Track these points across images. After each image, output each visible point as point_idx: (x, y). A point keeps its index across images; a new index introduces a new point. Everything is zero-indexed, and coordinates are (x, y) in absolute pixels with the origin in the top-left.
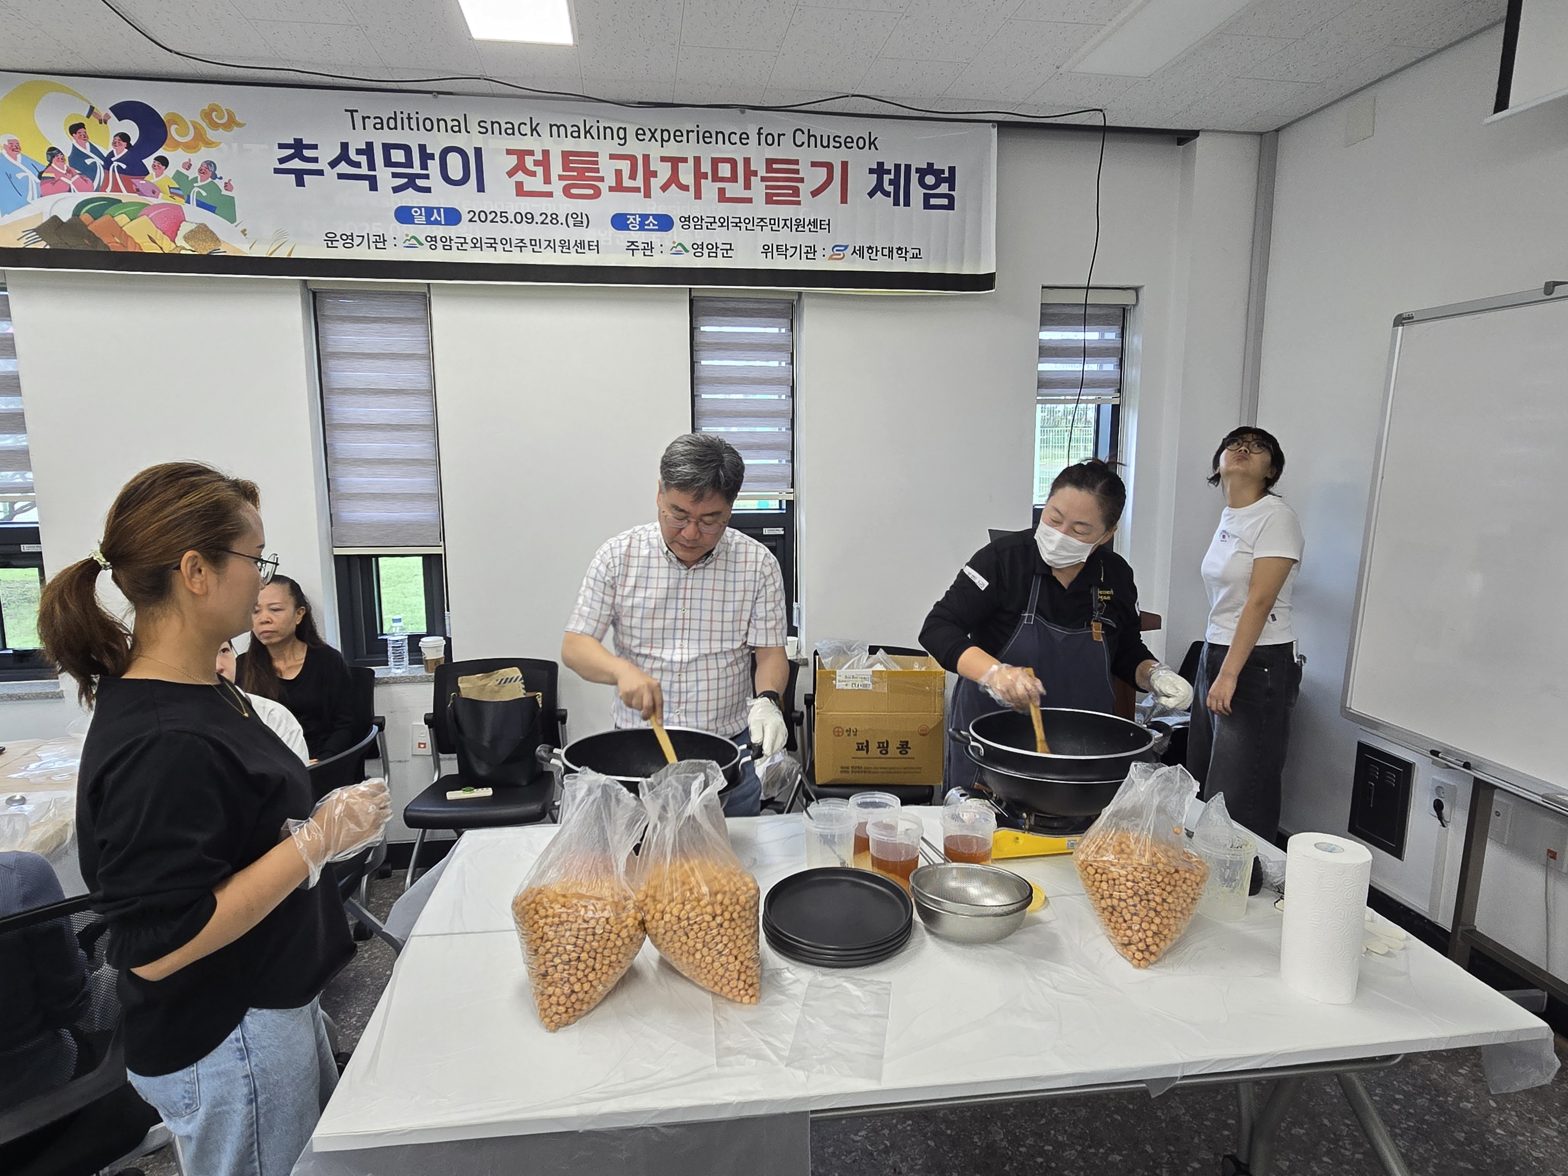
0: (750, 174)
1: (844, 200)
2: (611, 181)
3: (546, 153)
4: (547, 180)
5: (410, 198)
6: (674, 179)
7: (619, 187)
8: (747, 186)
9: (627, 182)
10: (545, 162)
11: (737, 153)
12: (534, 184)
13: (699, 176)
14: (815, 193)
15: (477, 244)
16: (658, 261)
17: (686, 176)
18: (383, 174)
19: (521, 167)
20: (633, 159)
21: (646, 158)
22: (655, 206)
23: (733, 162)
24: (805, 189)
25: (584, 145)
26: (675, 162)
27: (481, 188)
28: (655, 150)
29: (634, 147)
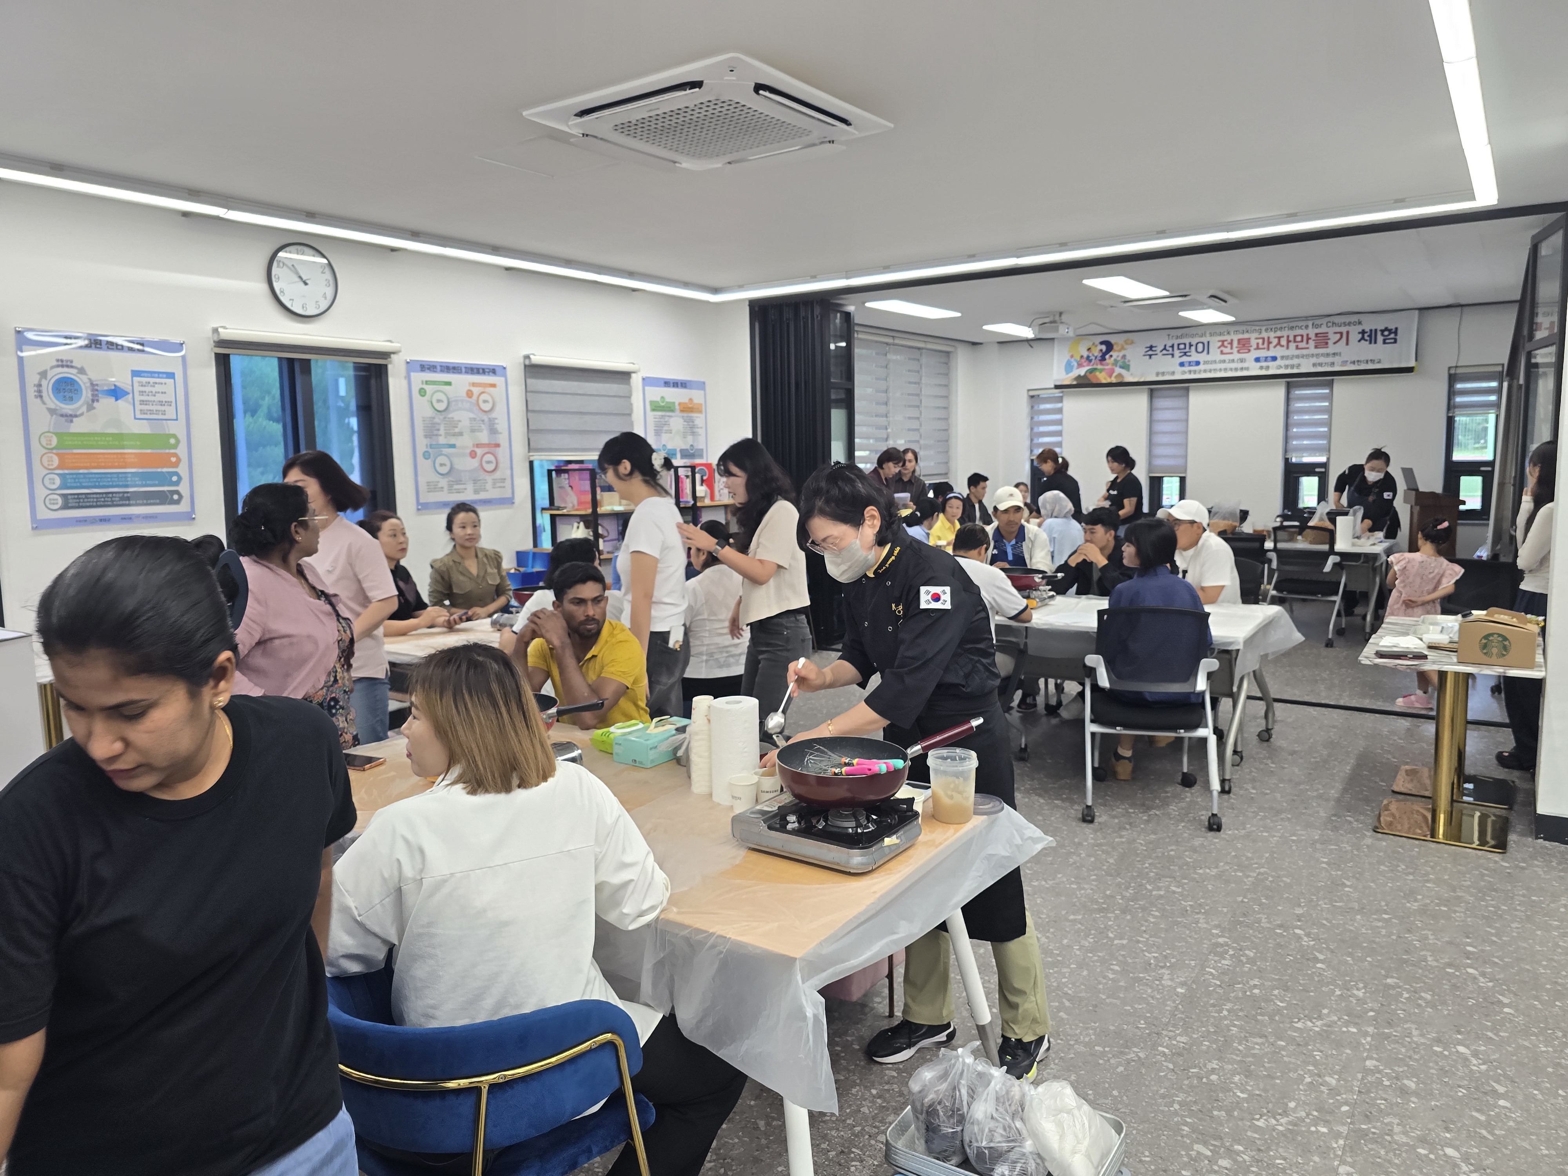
0: (1308, 339)
1: (1347, 344)
2: (1255, 346)
3: (1232, 340)
4: (1232, 348)
5: (1185, 359)
6: (1279, 343)
7: (1258, 348)
8: (1307, 343)
9: (1261, 346)
10: (1231, 343)
11: (1304, 332)
12: (1228, 350)
13: (1288, 341)
14: (1335, 343)
15: (1205, 371)
16: (1271, 372)
17: (1284, 342)
18: (1177, 353)
19: (1223, 345)
20: (1263, 339)
21: (1269, 338)
22: (1271, 353)
23: (1302, 336)
24: (1330, 342)
25: (1246, 336)
26: (1279, 338)
27: (1208, 353)
28: (1272, 335)
29: (1265, 335)
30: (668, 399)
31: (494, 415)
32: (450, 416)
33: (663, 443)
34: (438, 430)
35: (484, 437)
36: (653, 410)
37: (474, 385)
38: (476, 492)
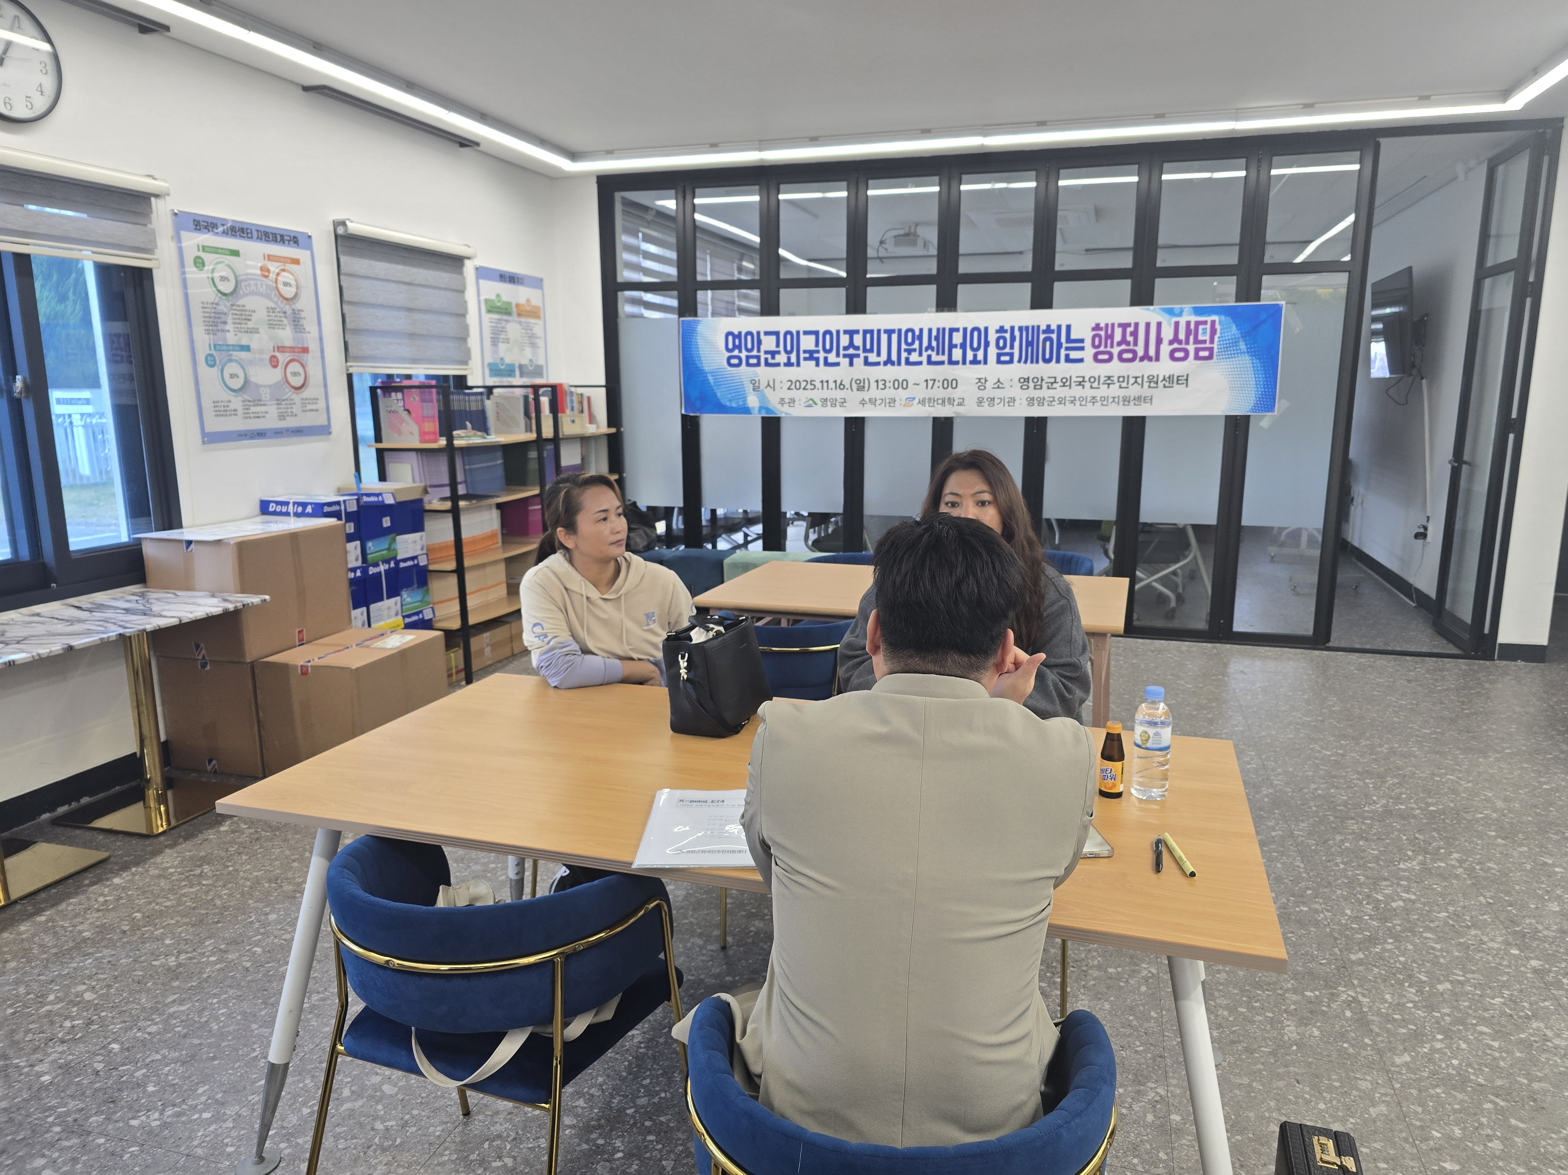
30: (505, 298)
31: (298, 305)
32: (240, 302)
33: (501, 355)
34: (225, 323)
35: (286, 336)
36: (489, 311)
37: (270, 258)
38: (282, 417)
